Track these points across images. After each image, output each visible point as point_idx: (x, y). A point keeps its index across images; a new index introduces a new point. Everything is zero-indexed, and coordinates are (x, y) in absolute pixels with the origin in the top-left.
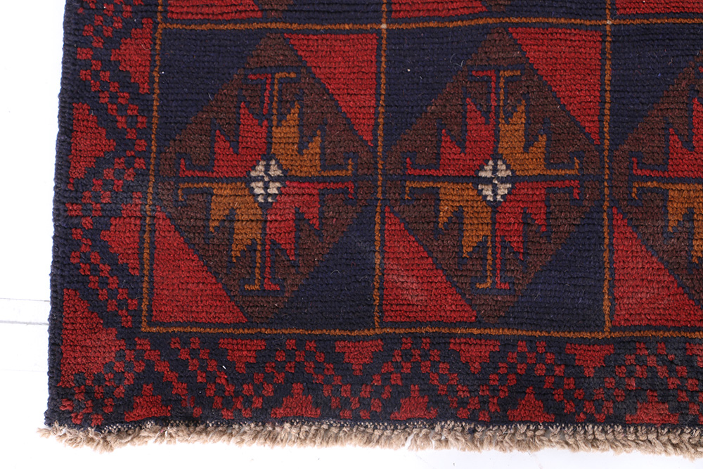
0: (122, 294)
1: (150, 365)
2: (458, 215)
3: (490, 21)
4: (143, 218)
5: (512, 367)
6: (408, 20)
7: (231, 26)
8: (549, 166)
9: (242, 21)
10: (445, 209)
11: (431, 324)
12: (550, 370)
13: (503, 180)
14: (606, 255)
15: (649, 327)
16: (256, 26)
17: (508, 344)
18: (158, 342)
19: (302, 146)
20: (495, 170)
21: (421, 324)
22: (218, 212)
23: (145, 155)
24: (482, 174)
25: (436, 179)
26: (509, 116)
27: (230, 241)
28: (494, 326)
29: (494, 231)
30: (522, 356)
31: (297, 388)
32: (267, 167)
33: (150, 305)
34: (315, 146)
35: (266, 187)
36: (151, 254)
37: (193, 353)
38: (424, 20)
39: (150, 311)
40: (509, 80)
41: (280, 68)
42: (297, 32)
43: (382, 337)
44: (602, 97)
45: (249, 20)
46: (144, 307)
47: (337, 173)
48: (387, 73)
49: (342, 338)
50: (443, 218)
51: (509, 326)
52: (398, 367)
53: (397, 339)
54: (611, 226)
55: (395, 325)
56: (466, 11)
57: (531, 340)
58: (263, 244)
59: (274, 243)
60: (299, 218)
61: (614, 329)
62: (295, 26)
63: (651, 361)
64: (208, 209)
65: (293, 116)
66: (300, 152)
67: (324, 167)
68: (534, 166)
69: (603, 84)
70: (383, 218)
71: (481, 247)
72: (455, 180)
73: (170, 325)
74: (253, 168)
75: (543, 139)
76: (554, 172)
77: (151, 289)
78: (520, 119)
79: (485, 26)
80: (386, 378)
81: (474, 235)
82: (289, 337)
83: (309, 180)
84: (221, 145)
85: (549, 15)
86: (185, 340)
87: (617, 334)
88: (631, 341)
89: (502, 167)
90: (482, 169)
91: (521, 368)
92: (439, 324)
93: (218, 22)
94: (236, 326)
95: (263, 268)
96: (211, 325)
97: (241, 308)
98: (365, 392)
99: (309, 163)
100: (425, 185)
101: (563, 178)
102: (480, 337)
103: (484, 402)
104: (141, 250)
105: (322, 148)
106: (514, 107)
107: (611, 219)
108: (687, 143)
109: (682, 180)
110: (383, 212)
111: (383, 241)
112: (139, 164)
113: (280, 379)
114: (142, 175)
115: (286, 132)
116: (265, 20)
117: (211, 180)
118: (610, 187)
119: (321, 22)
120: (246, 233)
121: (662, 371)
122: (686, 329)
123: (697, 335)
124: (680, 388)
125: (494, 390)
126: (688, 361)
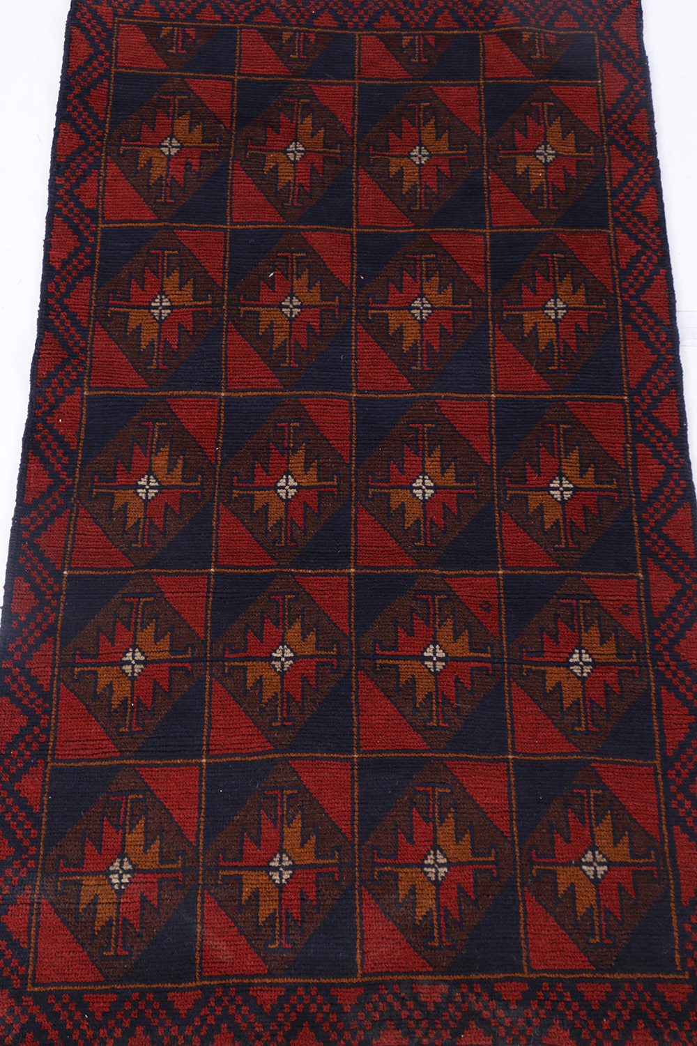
0: (14, 963)
1: (32, 1017)
2: (255, 895)
3: (277, 756)
4: (32, 904)
5: (293, 1007)
6: (220, 756)
7: (98, 763)
8: (318, 857)
9: (106, 759)
10: (247, 890)
11: (237, 976)
12: (320, 1008)
13: (286, 868)
14: (358, 921)
15: (388, 973)
16: (116, 762)
17: (291, 989)
18: (39, 998)
19: (147, 847)
20: (281, 861)
21: (229, 977)
22: (85, 898)
23: (35, 857)
24: (272, 864)
25: (240, 868)
26: (290, 822)
27: (94, 919)
28: (281, 976)
29: (280, 905)
30: (300, 997)
31: (139, 1030)
32: (122, 863)
33: (34, 971)
34: (155, 847)
35: (120, 878)
36: (37, 931)
37: (64, 1006)
38: (232, 755)
39: (34, 974)
40: (290, 797)
41: (132, 792)
42: (144, 766)
43: (201, 988)
44: (353, 808)
45: (112, 759)
46: (30, 972)
47: (170, 866)
48: (206, 794)
49: (173, 990)
50: (245, 897)
51: (291, 976)
52: (213, 1011)
53: (210, 989)
54: (361, 899)
55: (211, 978)
56: (260, 749)
57: (306, 986)
58: (117, 921)
59: (125, 919)
60: (144, 900)
61: (364, 975)
62: (143, 762)
63: (390, 998)
64: (79, 896)
65: (141, 826)
66: (145, 851)
67: (162, 862)
68: (308, 858)
69: (353, 799)
70: (203, 898)
71: (271, 917)
72: (253, 868)
73: (48, 985)
74: (112, 864)
75: (313, 838)
76: (322, 862)
77: (35, 958)
78: (297, 824)
79: (272, 760)
80: (204, 1020)
81: (266, 909)
82: (134, 990)
83: (151, 871)
84: (90, 847)
85: (315, 751)
86: (58, 996)
87: (366, 979)
88: (377, 983)
89: (285, 858)
90: (272, 860)
91: (300, 1008)
92: (242, 976)
93: (89, 760)
94: (96, 983)
95: (116, 939)
96: (77, 984)
97: (100, 970)
98: (188, 1031)
99: (151, 859)
100: (232, 873)
101: (327, 866)
102: (271, 985)
103: (273, 1035)
104: (29, 928)
105: (161, 848)
106: (294, 816)
107: (360, 894)
108: (410, 839)
109: (408, 865)
110: (203, 894)
111: (203, 915)
112: (31, 864)
113: (127, 1024)
114: (32, 872)
115: (135, 837)
116: (122, 758)
117: (81, 874)
118: (360, 871)
119: (161, 758)
120: (105, 912)
121: (397, 1006)
122: (412, 973)
123: (420, 977)
124: (409, 1018)
125: (281, 1025)
126: (415, 997)
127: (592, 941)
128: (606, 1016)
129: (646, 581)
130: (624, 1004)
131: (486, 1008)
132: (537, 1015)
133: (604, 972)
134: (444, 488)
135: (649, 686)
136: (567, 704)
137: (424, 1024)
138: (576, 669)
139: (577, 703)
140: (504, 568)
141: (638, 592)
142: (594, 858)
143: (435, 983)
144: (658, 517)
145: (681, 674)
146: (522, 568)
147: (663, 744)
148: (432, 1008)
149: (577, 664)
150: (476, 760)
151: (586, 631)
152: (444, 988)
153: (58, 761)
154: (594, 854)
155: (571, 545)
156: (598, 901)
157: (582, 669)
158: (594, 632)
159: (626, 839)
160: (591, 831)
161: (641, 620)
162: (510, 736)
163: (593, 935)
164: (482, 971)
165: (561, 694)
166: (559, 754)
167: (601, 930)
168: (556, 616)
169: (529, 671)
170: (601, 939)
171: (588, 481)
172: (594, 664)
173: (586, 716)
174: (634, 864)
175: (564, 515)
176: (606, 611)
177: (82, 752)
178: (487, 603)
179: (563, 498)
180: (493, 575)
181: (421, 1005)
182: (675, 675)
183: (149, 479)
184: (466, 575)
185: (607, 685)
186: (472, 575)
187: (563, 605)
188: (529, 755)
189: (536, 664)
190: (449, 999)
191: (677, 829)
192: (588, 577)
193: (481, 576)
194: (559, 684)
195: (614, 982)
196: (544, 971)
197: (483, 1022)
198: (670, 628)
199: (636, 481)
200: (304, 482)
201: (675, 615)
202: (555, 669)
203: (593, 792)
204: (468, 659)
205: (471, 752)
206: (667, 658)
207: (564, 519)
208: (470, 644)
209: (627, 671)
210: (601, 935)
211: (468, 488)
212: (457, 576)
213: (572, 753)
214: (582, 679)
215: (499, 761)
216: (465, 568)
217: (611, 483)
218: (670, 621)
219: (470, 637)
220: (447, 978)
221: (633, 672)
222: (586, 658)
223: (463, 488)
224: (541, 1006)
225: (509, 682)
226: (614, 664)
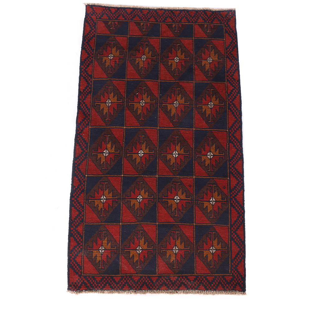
0: (79, 269)
1: (84, 281)
2: (133, 256)
3: (138, 223)
4: (82, 256)
5: (142, 281)
6: (125, 223)
7: (96, 224)
8: (148, 247)
9: (98, 223)
10: (131, 255)
11: (129, 274)
12: (148, 281)
13: (140, 250)
14: (157, 262)
15: (164, 274)
16: (100, 224)
17: (141, 277)
18: (85, 277)
19: (108, 244)
20: (139, 248)
21: (127, 274)
22: (94, 255)
23: (82, 246)
24: (137, 249)
25: (130, 250)
26: (141, 239)
27: (96, 260)
28: (139, 274)
29: (139, 258)
30: (143, 279)
31: (107, 285)
32: (102, 248)
33: (83, 271)
34: (110, 244)
35: (102, 251)
36: (83, 262)
37: (90, 279)
38: (127, 223)
39: (83, 272)
40: (141, 233)
41: (104, 231)
42: (107, 225)
43: (121, 276)
44: (156, 236)
45: (99, 223)
46: (82, 271)
47: (113, 249)
48: (121, 232)
49: (115, 276)
50: (131, 256)
51: (142, 274)
52: (124, 281)
53: (123, 276)
54: (158, 257)
55: (123, 274)
56: (134, 221)
57: (145, 276)
58: (101, 261)
59: (103, 260)
60: (107, 256)
61: (158, 274)
62: (106, 224)
63: (164, 279)
64: (92, 255)
65: (106, 239)
66: (107, 245)
67: (111, 248)
68: (145, 247)
69: (156, 234)
70: (121, 256)
71: (137, 261)
72: (133, 250)
73: (87, 274)
74: (100, 248)
75: (147, 243)
76: (149, 248)
77: (83, 268)
78: (143, 239)
79: (137, 224)
80: (122, 283)
81: (136, 259)
82: (106, 276)
83: (109, 250)
84: (94, 244)
85: (148, 222)
86: (89, 277)
87: (159, 275)
88: (161, 276)
89: (140, 247)
90: (137, 248)
91: (143, 281)
92: (130, 274)
93: (94, 223)
94: (97, 274)
95: (101, 265)
96: (93, 274)
97: (98, 271)
98: (118, 285)
99: (109, 247)
100: (128, 251)
101: (150, 249)
102: (137, 276)
103: (137, 287)
104: (82, 262)
105: (111, 244)
106: (142, 238)
107: (158, 256)
108: (170, 244)
109: (169, 250)
110: (121, 255)
111: (121, 260)
112: (81, 247)
113: (105, 283)
114: (82, 249)
115: (105, 242)
116: (101, 223)
117: (93, 250)
118: (158, 251)
119: (111, 223)
120: (99, 259)
121: (166, 281)
122: (169, 274)
123: (171, 275)
124: (168, 284)
125: (139, 285)
126: (170, 279)
127: (211, 267)
128: (213, 283)
129: (230, 180)
130: (217, 281)
131: (186, 282)
132: (197, 283)
133: (213, 274)
134: (181, 154)
135: (229, 207)
136: (208, 211)
137: (172, 285)
138: (211, 203)
139: (211, 211)
140: (195, 176)
141: (228, 183)
142: (213, 249)
143: (174, 276)
144: (234, 163)
145: (236, 204)
146: (199, 176)
147: (231, 221)
148: (173, 282)
149: (212, 201)
150: (186, 225)
151: (214, 193)
152: (176, 277)
153: (86, 223)
154: (213, 248)
155: (212, 170)
156: (213, 258)
157: (213, 203)
158: (216, 193)
159: (220, 244)
160: (213, 242)
161: (228, 190)
162: (195, 219)
163: (211, 266)
164: (185, 274)
165: (207, 209)
166: (206, 224)
167: (213, 265)
168: (207, 189)
169: (200, 203)
170: (213, 267)
171: (217, 153)
172: (216, 201)
173: (213, 214)
174: (222, 250)
175: (210, 162)
176: (219, 188)
177: (92, 221)
178: (190, 185)
179: (210, 158)
180: (192, 178)
181: (171, 281)
182: (235, 204)
183: (106, 151)
184: (185, 178)
185: (219, 207)
186: (187, 178)
187: (209, 186)
188: (199, 224)
189: (202, 201)
190: (177, 280)
191: (232, 241)
192: (215, 179)
193: (189, 178)
194: (207, 206)
195: (215, 276)
196: (199, 274)
197: (185, 285)
198: (235, 192)
199: (229, 153)
200: (145, 152)
201: (236, 189)
202: (206, 203)
203: (213, 233)
204: (185, 200)
205: (185, 223)
206: (233, 200)
207: (210, 163)
208: (186, 196)
209: (224, 203)
210: (213, 266)
211: (187, 154)
212: (183, 178)
213: (209, 224)
214: (213, 205)
215: (191, 225)
216: (185, 176)
217: (223, 154)
218: (235, 190)
219: (186, 194)
220: (177, 275)
221: (225, 203)
222: (214, 200)
223: (185, 154)
224: (198, 281)
225: (195, 206)
226: (221, 201)
